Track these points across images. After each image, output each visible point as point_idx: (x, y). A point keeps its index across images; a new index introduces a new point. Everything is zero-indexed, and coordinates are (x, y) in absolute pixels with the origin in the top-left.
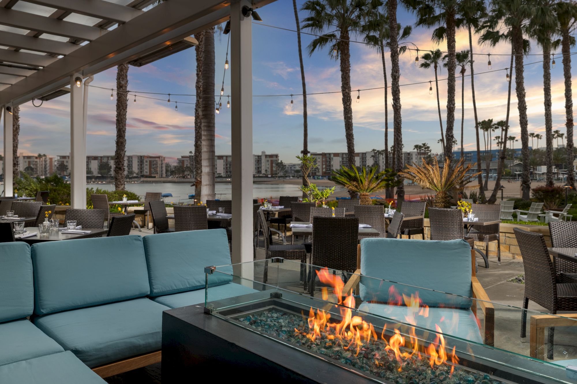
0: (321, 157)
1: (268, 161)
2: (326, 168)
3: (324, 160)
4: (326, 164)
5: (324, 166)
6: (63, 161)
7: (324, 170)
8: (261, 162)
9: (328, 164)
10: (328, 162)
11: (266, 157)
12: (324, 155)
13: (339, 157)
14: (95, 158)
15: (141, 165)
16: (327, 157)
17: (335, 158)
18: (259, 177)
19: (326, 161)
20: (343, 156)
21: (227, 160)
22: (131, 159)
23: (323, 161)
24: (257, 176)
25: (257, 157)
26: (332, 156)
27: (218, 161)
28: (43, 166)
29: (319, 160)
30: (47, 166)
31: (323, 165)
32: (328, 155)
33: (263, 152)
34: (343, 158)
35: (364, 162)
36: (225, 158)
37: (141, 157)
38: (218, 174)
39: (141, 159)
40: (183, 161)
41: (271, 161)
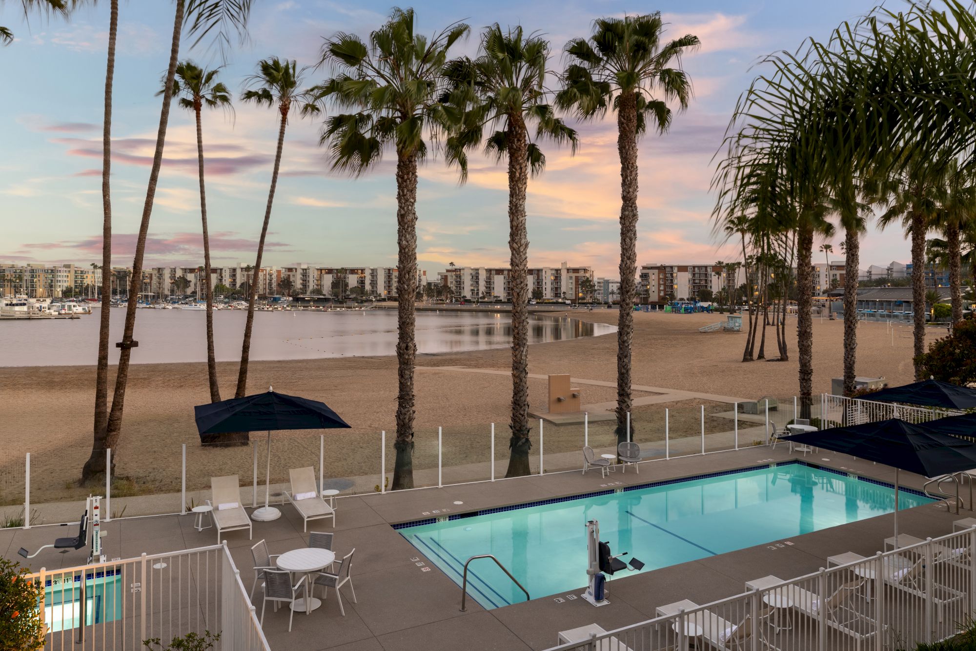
0: (656, 271)
1: (571, 278)
2: (665, 290)
3: (661, 276)
4: (665, 284)
5: (662, 288)
6: (289, 275)
7: (662, 294)
8: (560, 280)
9: (668, 283)
10: (669, 281)
11: (568, 272)
12: (662, 269)
13: (687, 273)
14: (330, 271)
15: (389, 282)
16: (666, 272)
17: (681, 274)
18: (557, 303)
19: (665, 279)
20: (694, 271)
21: (508, 274)
22: (375, 273)
23: (659, 279)
24: (555, 301)
25: (554, 272)
26: (675, 270)
27: (496, 277)
28: (268, 281)
29: (653, 277)
30: (273, 281)
31: (659, 285)
32: (668, 269)
33: (564, 264)
34: (694, 275)
35: (731, 282)
36: (506, 273)
37: (389, 270)
38: (495, 297)
39: (389, 273)
40: (446, 277)
41: (577, 278)
